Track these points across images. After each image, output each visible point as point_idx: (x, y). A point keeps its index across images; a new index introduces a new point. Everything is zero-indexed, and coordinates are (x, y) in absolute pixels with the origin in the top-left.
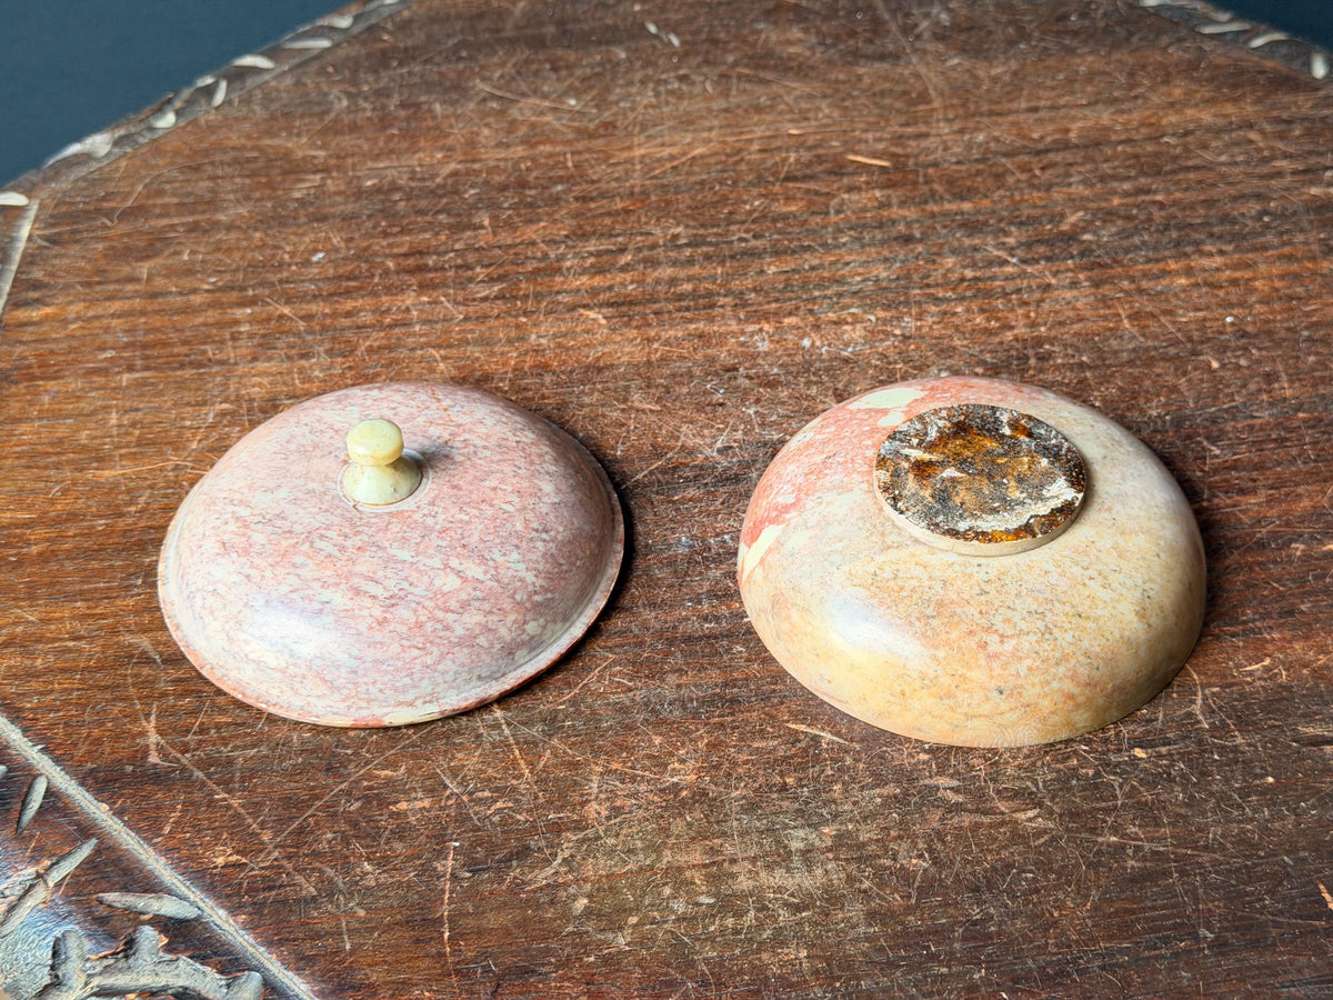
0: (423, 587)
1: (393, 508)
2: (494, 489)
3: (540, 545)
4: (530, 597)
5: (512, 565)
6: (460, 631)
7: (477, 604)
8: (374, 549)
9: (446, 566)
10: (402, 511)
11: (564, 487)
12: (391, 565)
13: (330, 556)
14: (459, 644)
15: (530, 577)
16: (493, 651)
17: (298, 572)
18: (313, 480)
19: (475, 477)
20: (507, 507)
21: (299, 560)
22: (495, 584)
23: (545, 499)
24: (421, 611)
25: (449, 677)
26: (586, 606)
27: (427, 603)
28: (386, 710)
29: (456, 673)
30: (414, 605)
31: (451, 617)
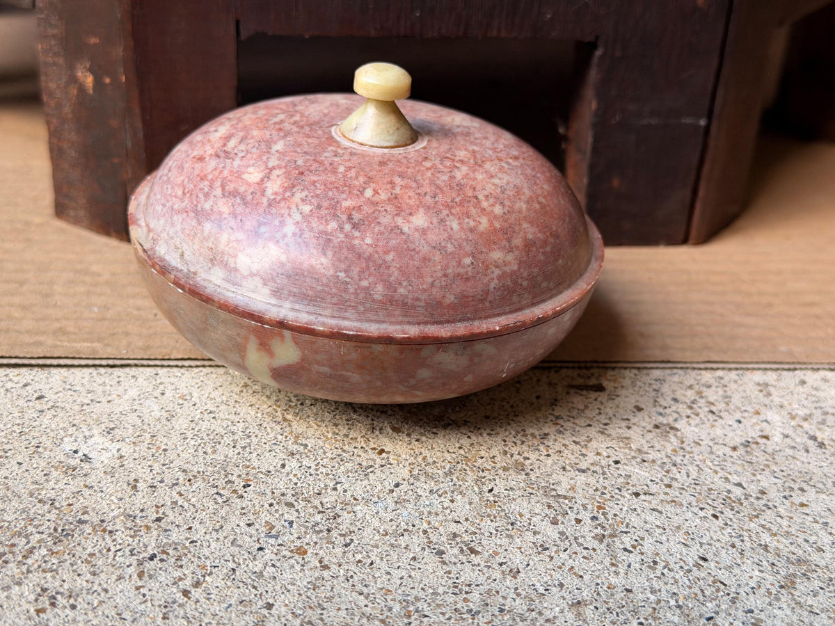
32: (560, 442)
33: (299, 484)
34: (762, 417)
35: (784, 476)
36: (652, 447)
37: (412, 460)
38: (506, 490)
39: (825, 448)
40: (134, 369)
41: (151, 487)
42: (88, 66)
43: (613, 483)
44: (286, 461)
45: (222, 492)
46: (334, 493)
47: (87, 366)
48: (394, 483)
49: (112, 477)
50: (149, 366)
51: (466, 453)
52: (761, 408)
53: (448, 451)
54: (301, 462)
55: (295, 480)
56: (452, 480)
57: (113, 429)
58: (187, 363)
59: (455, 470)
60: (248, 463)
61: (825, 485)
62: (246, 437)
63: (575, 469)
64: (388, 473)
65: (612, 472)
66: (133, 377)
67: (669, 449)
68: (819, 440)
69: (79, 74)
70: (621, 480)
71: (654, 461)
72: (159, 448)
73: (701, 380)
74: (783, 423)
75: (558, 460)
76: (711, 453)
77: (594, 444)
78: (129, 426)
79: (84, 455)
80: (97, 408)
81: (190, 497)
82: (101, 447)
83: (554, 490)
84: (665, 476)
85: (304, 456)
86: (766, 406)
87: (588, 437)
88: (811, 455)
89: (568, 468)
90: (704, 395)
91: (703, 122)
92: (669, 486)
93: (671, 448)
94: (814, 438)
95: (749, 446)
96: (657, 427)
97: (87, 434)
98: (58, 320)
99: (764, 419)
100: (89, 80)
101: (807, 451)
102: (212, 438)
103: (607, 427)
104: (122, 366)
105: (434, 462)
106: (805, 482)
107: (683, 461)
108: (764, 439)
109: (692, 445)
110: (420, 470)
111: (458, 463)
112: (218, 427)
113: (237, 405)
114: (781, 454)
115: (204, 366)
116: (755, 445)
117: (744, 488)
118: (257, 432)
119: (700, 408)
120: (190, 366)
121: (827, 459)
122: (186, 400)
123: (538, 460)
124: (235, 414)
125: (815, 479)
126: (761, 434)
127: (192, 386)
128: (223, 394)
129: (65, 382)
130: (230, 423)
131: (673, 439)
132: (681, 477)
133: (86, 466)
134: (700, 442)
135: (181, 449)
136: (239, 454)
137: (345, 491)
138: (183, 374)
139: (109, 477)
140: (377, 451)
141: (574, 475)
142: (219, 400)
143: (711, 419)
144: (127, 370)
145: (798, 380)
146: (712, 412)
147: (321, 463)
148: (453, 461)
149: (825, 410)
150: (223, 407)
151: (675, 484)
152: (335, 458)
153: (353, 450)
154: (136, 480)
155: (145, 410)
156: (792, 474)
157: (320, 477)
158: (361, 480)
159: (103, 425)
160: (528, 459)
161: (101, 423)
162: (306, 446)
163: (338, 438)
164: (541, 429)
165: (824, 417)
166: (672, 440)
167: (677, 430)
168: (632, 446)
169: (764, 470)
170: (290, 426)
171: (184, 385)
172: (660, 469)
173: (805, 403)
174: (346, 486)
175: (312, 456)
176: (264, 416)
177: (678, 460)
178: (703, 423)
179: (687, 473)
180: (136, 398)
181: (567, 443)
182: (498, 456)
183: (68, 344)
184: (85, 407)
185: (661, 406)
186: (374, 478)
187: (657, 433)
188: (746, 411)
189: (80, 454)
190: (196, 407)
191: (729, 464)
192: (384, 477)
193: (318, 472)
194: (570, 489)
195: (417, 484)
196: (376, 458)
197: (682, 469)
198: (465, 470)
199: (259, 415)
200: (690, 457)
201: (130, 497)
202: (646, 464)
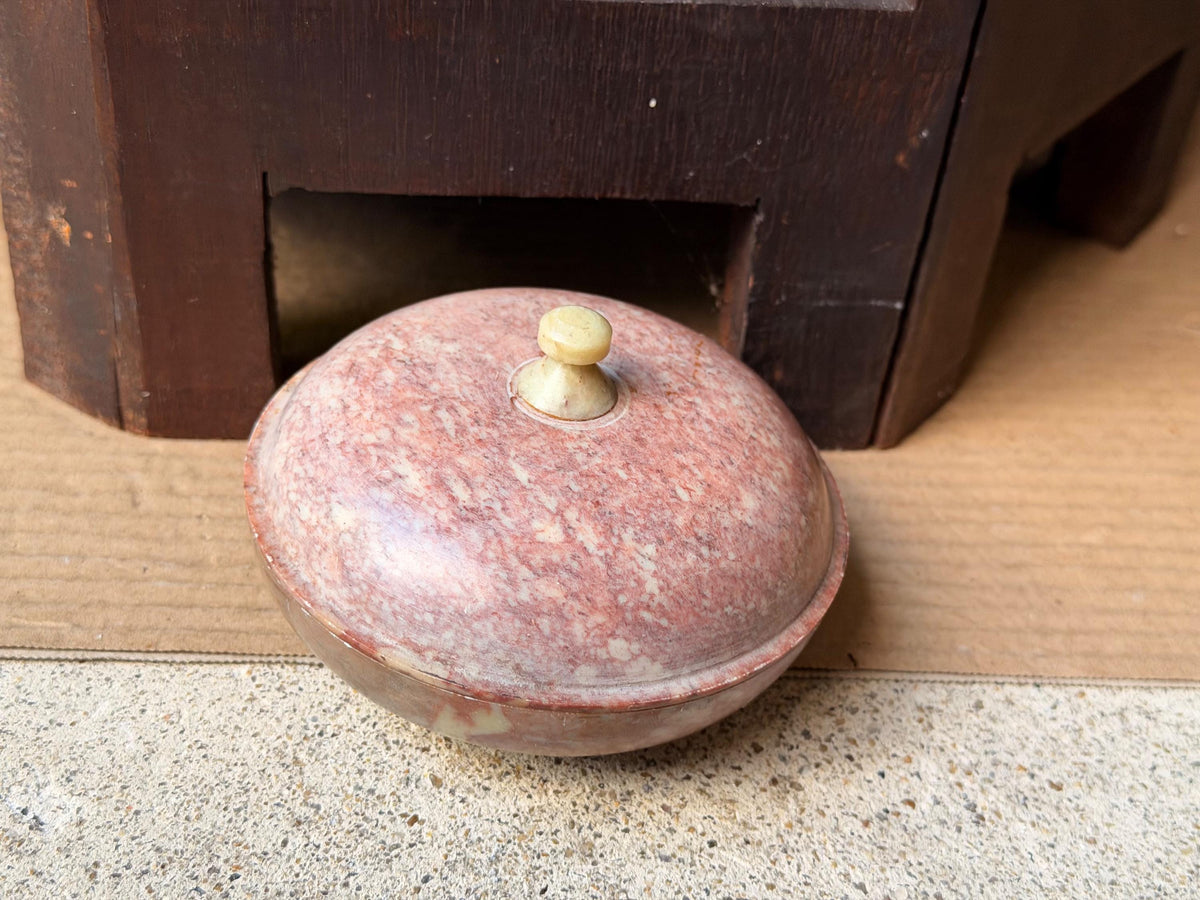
0: (516, 519)
1: (551, 423)
2: (683, 467)
3: (691, 557)
4: (637, 608)
5: (640, 559)
6: (524, 596)
7: (565, 575)
8: (495, 450)
9: (560, 513)
10: (560, 431)
11: (771, 515)
12: (499, 476)
13: (443, 430)
14: (515, 612)
15: (652, 586)
16: (554, 645)
17: (398, 428)
18: (493, 353)
19: (671, 444)
20: (681, 492)
21: (408, 417)
22: (602, 566)
23: (737, 513)
24: (494, 545)
25: (480, 644)
26: (709, 668)
27: (508, 541)
28: (388, 641)
29: (491, 644)
30: (491, 533)
31: (525, 572)
32: (645, 807)
33: (301, 875)
34: (913, 768)
35: (921, 873)
36: (762, 818)
37: (451, 836)
38: (563, 890)
39: (984, 826)
40: (109, 665)
41: (114, 876)
42: (63, 211)
43: (702, 880)
44: (290, 834)
45: (203, 887)
46: (344, 891)
47: (49, 660)
48: (423, 875)
49: (67, 856)
50: (128, 661)
51: (522, 824)
52: (916, 751)
53: (499, 820)
54: (308, 838)
55: (297, 869)
56: (497, 871)
57: (74, 773)
58: (178, 658)
59: (503, 854)
60: (241, 839)
61: (969, 889)
62: (242, 791)
63: (657, 854)
64: (417, 858)
65: (703, 861)
66: (108, 679)
67: (784, 819)
68: (979, 810)
69: (52, 219)
70: (712, 876)
71: (760, 843)
72: (129, 808)
73: (847, 697)
74: (939, 779)
75: (638, 839)
76: (837, 829)
77: (688, 811)
78: (94, 769)
79: (35, 818)
80: (56, 735)
81: (162, 894)
82: (56, 803)
83: (625, 891)
84: (769, 869)
85: (313, 826)
86: (923, 747)
87: (682, 799)
88: (963, 835)
89: (648, 852)
90: (845, 726)
91: (899, 306)
92: (771, 887)
93: (786, 820)
94: (972, 807)
95: (886, 819)
96: (774, 782)
97: (41, 780)
98: (15, 578)
99: (916, 770)
100: (65, 230)
101: (959, 830)
102: (199, 792)
103: (710, 781)
104: (95, 661)
105: (479, 839)
106: (947, 883)
107: (797, 842)
108: (908, 806)
109: (815, 814)
110: (459, 854)
111: (509, 842)
112: (207, 772)
113: (237, 735)
114: (925, 832)
115: (200, 663)
116: (894, 817)
117: (866, 893)
118: (258, 782)
119: (836, 748)
120: (183, 663)
121: (982, 844)
122: (172, 723)
123: (612, 838)
124: (233, 750)
125: (959, 879)
126: (906, 797)
127: (182, 698)
128: (220, 714)
129: (19, 687)
130: (224, 767)
131: (792, 805)
132: (789, 872)
133: (36, 837)
134: (826, 811)
135: (157, 809)
136: (230, 821)
137: (359, 889)
138: (172, 676)
139: (63, 857)
140: (408, 819)
141: (654, 865)
142: (214, 724)
143: (847, 770)
144: (100, 666)
145: (972, 702)
146: (850, 758)
147: (333, 841)
148: (502, 838)
149: (998, 756)
150: (218, 738)
151: (781, 884)
152: (352, 831)
153: (378, 816)
154: (96, 864)
155: (119, 741)
156: (931, 868)
157: (329, 864)
158: (381, 871)
159: (62, 766)
160: (600, 836)
161: (60, 762)
162: (318, 807)
163: (362, 796)
164: (625, 783)
165: (993, 769)
166: (790, 806)
167: (800, 788)
168: (737, 813)
169: (897, 861)
170: (301, 773)
171: (171, 696)
172: (765, 857)
173: (975, 743)
174: (360, 880)
175: (323, 828)
176: (270, 754)
177: (791, 840)
178: (834, 778)
179: (799, 866)
180: (109, 718)
181: (655, 809)
182: (563, 830)
183: (26, 622)
184: (42, 732)
185: (785, 745)
186: (399, 866)
187: (773, 793)
188: (894, 756)
189: (30, 815)
190: (184, 736)
191: (854, 850)
192: (411, 865)
193: (328, 856)
194: (645, 890)
195: (452, 877)
196: (405, 831)
197: (792, 858)
198: (516, 854)
199: (264, 752)
200: (808, 837)
201: (87, 892)
202: (749, 847)
